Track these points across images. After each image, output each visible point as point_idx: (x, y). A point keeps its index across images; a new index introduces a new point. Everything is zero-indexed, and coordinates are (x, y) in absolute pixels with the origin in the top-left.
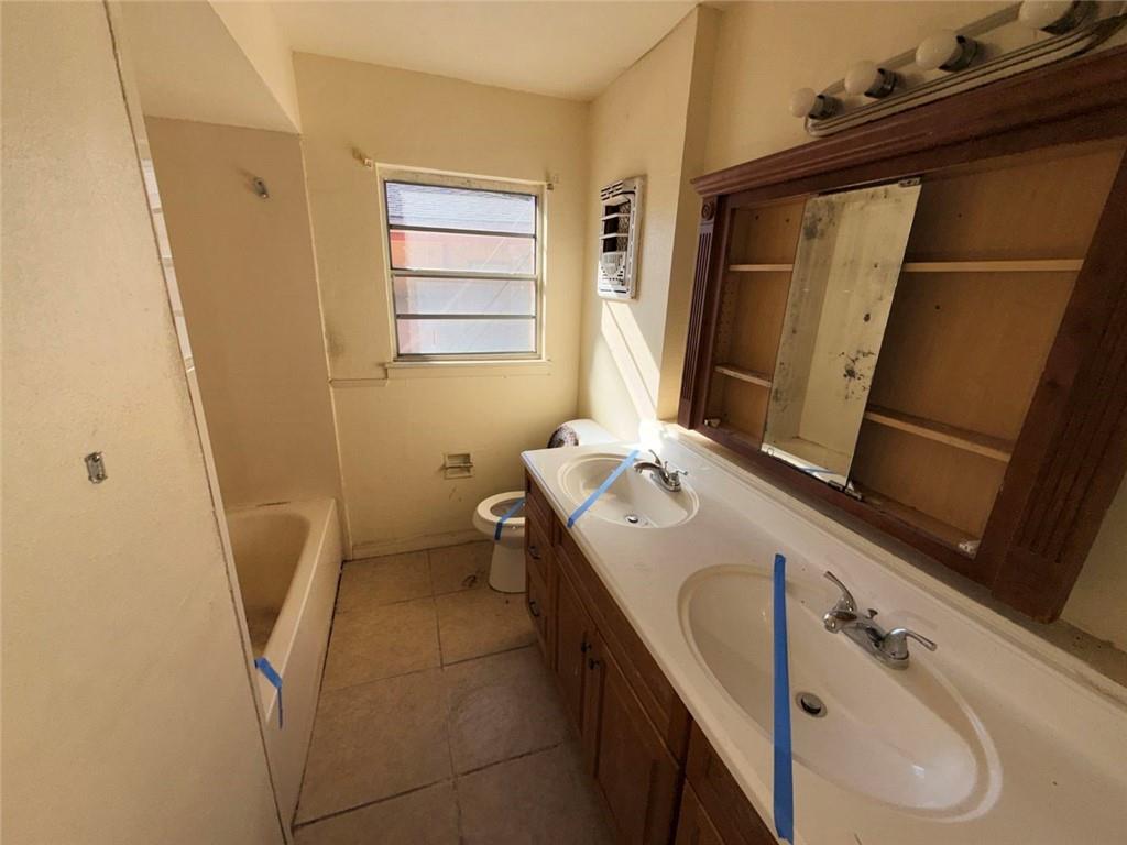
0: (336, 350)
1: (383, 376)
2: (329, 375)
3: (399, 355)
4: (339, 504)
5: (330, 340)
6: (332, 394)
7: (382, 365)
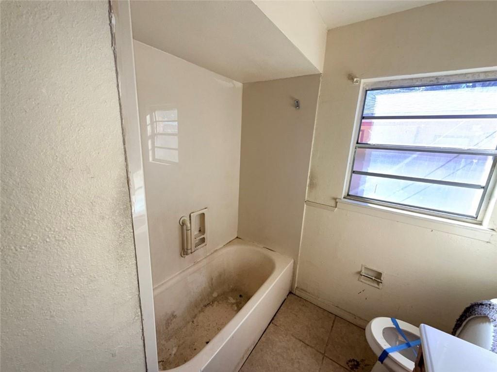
0: (312, 185)
1: (334, 205)
2: (306, 198)
3: (348, 195)
4: (295, 263)
5: (311, 180)
6: (305, 208)
7: (335, 199)
